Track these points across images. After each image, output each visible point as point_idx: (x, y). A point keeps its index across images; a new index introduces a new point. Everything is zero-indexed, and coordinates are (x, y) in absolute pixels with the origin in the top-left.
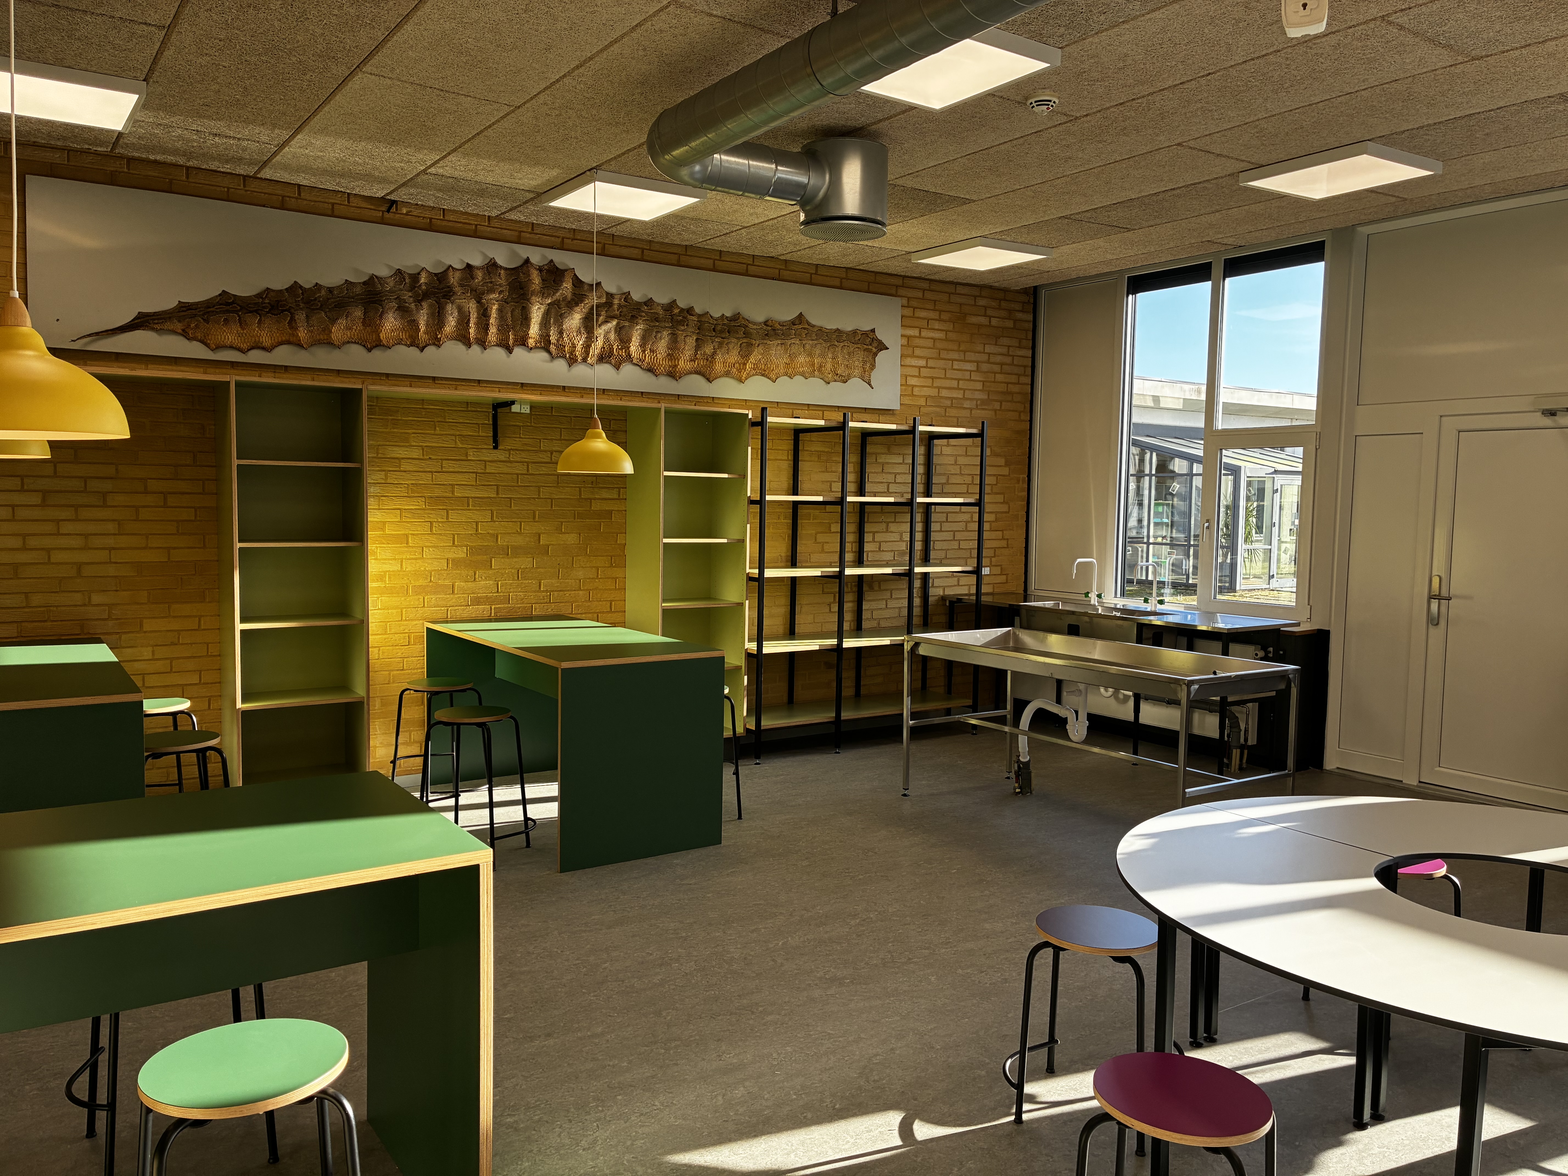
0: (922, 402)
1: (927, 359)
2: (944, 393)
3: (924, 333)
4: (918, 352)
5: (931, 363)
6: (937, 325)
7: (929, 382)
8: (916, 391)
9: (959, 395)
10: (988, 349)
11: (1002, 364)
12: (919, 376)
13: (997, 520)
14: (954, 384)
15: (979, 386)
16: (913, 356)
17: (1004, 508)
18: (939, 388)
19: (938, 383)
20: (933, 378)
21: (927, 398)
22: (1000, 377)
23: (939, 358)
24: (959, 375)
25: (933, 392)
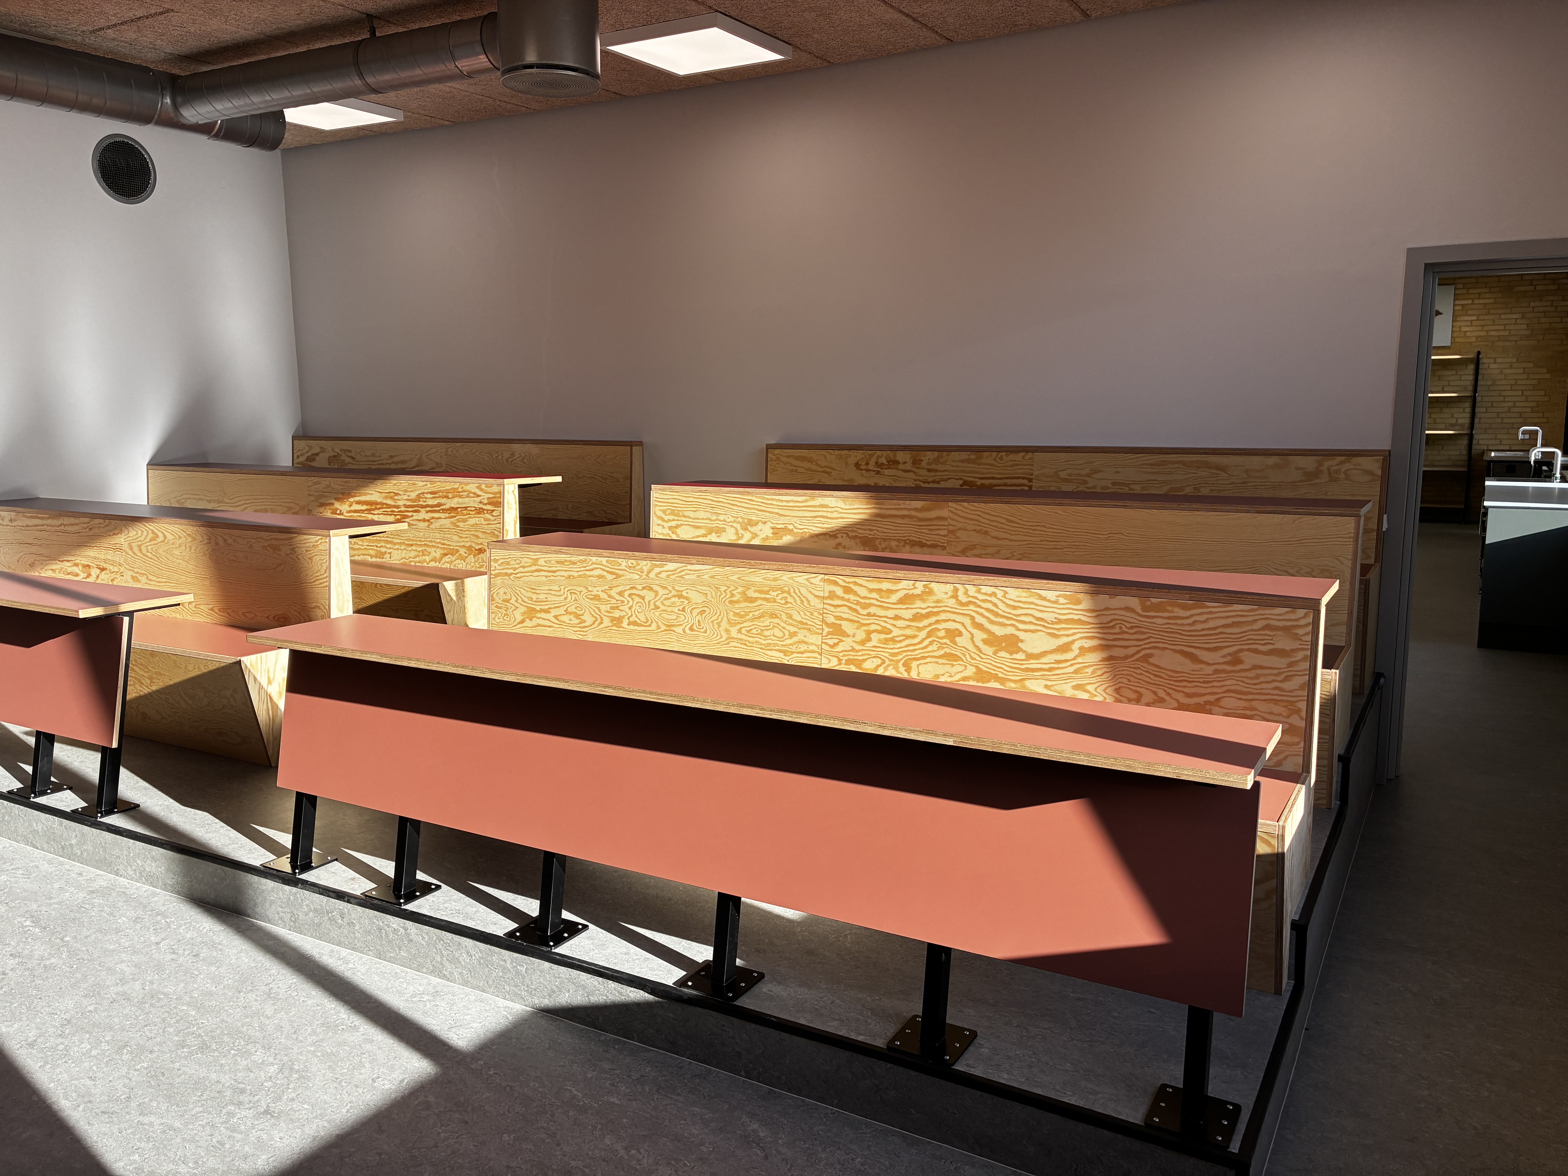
0: (1474, 339)
1: (1478, 316)
2: (1492, 333)
3: (1476, 301)
4: (1470, 312)
5: (1481, 317)
6: (1487, 296)
7: (1480, 328)
8: (1468, 334)
9: (1507, 333)
10: (1532, 304)
11: (1545, 312)
12: (1471, 326)
13: (1537, 406)
14: (1502, 327)
15: (1525, 327)
16: (1467, 315)
17: (1546, 399)
18: (1488, 331)
19: (1486, 328)
20: (1482, 326)
21: (1477, 337)
22: (1543, 320)
23: (1488, 314)
24: (1507, 322)
25: (1483, 334)
